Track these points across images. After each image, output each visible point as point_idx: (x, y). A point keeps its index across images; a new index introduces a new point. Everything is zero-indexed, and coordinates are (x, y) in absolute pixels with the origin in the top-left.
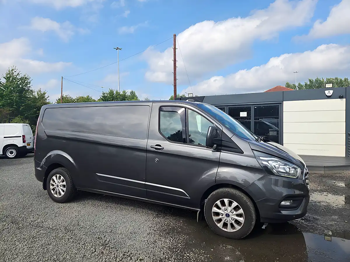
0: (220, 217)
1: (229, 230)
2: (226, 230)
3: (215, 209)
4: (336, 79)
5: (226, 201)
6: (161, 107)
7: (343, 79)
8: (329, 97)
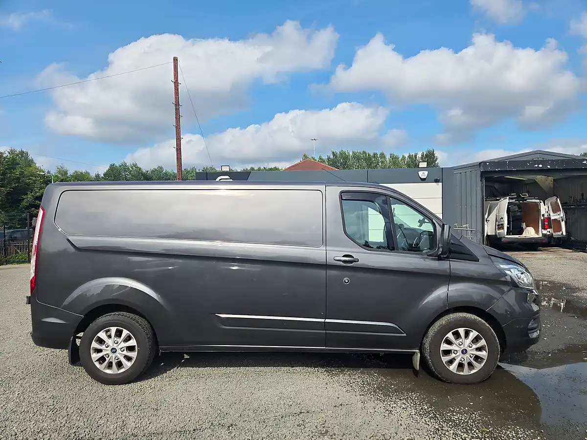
0: (453, 355)
1: (466, 372)
2: (462, 373)
3: (444, 347)
4: (364, 152)
5: (462, 331)
6: (342, 192)
7: (372, 154)
8: (423, 180)
